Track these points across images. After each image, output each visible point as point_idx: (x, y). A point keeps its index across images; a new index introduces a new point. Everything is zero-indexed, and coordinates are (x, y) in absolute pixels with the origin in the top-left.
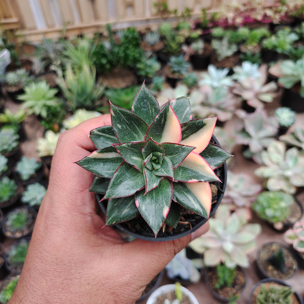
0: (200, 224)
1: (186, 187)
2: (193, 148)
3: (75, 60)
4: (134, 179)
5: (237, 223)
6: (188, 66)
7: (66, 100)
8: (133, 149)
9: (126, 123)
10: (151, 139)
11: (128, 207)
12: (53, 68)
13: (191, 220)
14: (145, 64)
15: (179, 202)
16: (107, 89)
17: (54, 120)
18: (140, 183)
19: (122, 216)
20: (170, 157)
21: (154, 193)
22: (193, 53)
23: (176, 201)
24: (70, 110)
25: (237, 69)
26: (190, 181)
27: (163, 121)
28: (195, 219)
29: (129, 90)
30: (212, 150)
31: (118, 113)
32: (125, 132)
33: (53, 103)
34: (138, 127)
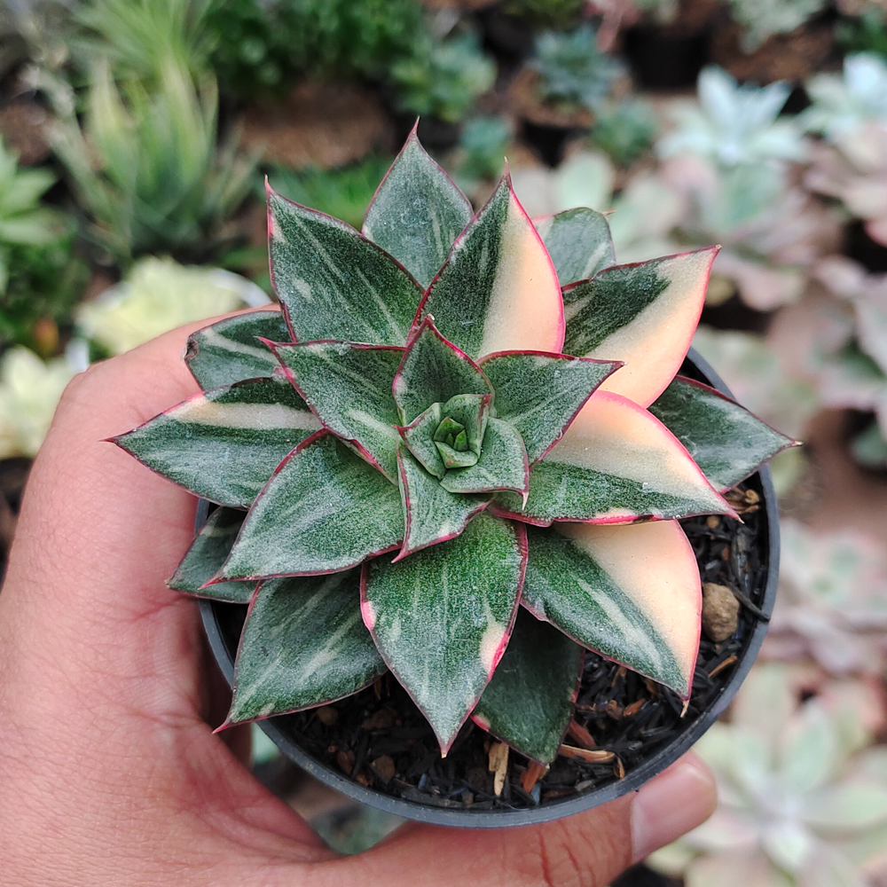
0: (660, 756)
1: (590, 560)
2: (609, 366)
3: (126, 45)
4: (358, 510)
5: (827, 743)
6: (615, 74)
7: (88, 217)
8: (357, 377)
9: (334, 276)
10: (431, 328)
11: (330, 642)
12: (34, 78)
13: (620, 744)
14: (427, 64)
15: (555, 621)
16: (264, 170)
17: (41, 304)
18: (384, 527)
19: (301, 680)
20: (517, 419)
21: (444, 577)
22: (633, 19)
23: (541, 615)
24: (107, 261)
25: (822, 87)
26: (599, 516)
27: (483, 264)
28: (640, 738)
29: (362, 177)
30: (705, 415)
31: (300, 229)
32: (329, 316)
33: (35, 232)
34: (384, 298)
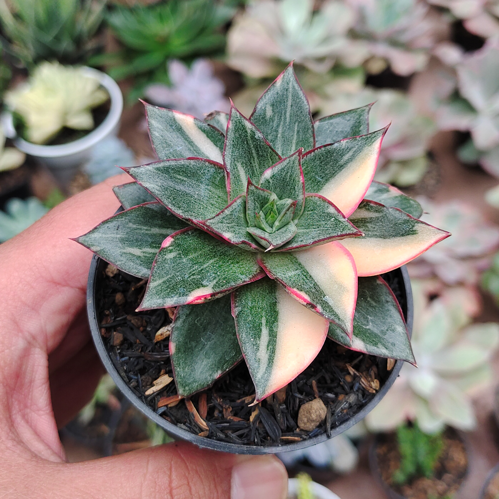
8: (255, 154)
9: (285, 118)
11: (145, 250)
23: (235, 314)
27: (346, 158)
34: (297, 144)
